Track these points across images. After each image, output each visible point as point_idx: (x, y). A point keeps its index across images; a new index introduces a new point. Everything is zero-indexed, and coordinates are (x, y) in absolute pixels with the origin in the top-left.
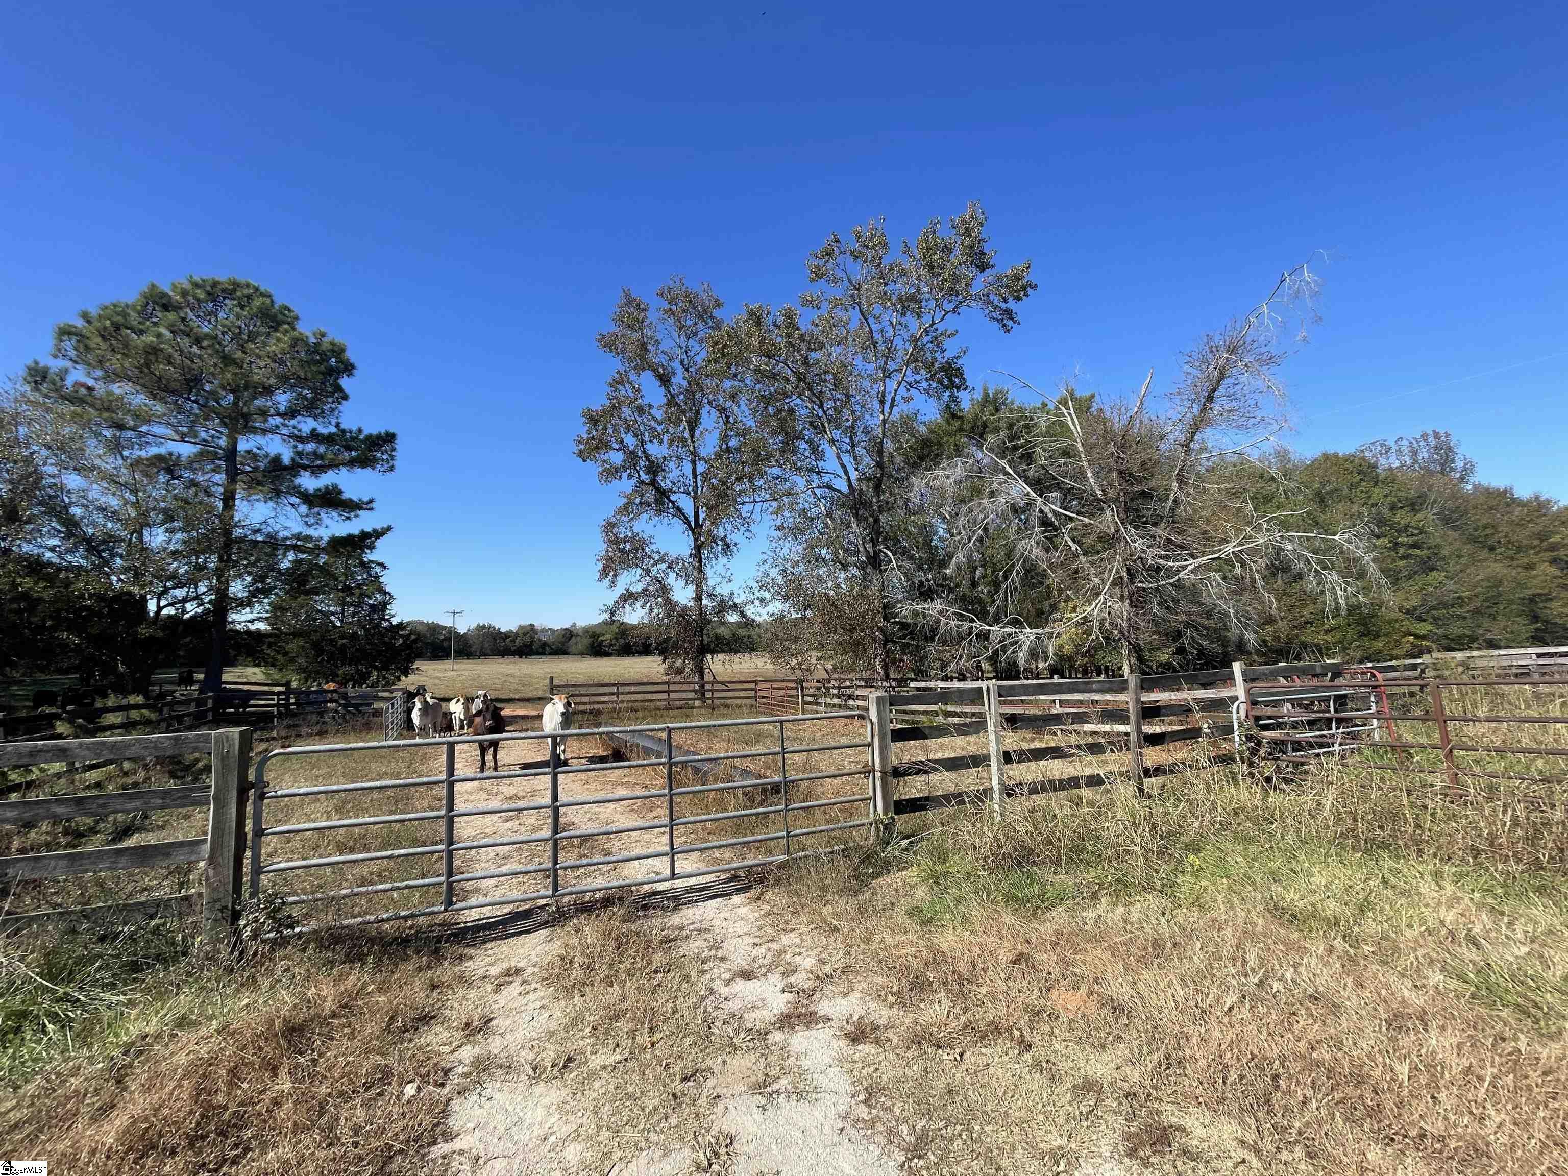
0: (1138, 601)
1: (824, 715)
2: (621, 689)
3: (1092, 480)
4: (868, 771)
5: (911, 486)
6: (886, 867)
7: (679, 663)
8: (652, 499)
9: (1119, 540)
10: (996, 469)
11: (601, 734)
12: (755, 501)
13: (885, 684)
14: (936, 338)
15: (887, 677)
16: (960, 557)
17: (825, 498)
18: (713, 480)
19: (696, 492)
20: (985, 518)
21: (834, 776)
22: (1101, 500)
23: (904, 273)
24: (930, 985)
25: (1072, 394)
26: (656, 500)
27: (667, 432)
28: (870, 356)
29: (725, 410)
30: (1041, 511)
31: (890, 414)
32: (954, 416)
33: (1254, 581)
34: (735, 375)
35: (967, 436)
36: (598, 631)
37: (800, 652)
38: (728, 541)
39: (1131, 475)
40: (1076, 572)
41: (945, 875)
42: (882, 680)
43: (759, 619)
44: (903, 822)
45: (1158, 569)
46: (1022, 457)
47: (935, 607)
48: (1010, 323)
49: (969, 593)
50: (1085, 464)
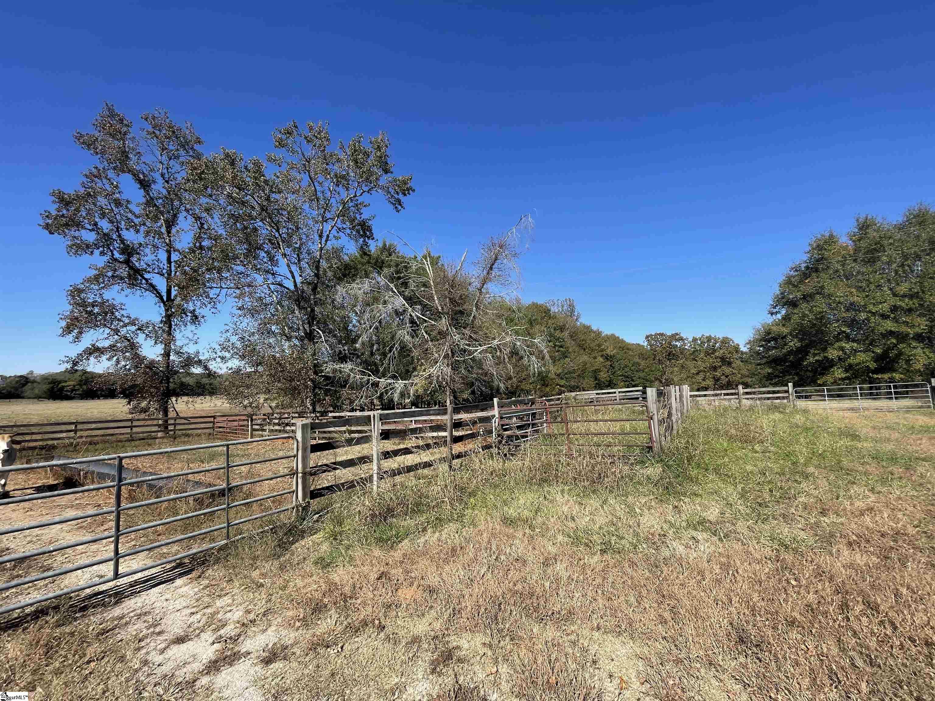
0: (455, 367)
1: (267, 438)
2: (79, 427)
3: (437, 302)
4: (293, 473)
5: (337, 291)
6: (302, 534)
7: (144, 404)
8: (125, 274)
9: (448, 334)
10: (388, 289)
11: (52, 466)
12: (221, 287)
13: (313, 415)
14: (357, 205)
15: (314, 411)
16: (364, 338)
17: (277, 292)
18: (186, 268)
19: (169, 274)
20: (381, 315)
21: (271, 479)
22: (440, 312)
23: (339, 160)
24: (326, 606)
25: (429, 254)
26: (129, 276)
27: (144, 224)
28: (314, 206)
29: (200, 218)
30: (411, 315)
31: (326, 245)
32: (365, 254)
33: (504, 358)
34: (211, 196)
35: (372, 267)
36: (59, 378)
37: (252, 395)
38: (197, 313)
39: (455, 301)
40: (427, 350)
41: (341, 533)
42: (310, 412)
43: (220, 372)
44: (315, 503)
45: (465, 351)
46: (402, 283)
47: (347, 367)
48: (399, 207)
49: (369, 359)
50: (434, 292)
